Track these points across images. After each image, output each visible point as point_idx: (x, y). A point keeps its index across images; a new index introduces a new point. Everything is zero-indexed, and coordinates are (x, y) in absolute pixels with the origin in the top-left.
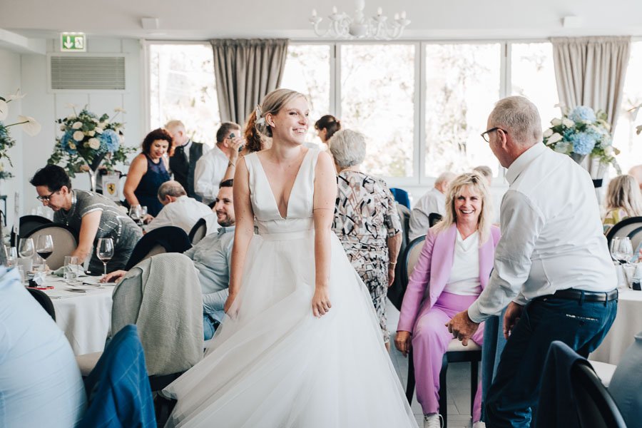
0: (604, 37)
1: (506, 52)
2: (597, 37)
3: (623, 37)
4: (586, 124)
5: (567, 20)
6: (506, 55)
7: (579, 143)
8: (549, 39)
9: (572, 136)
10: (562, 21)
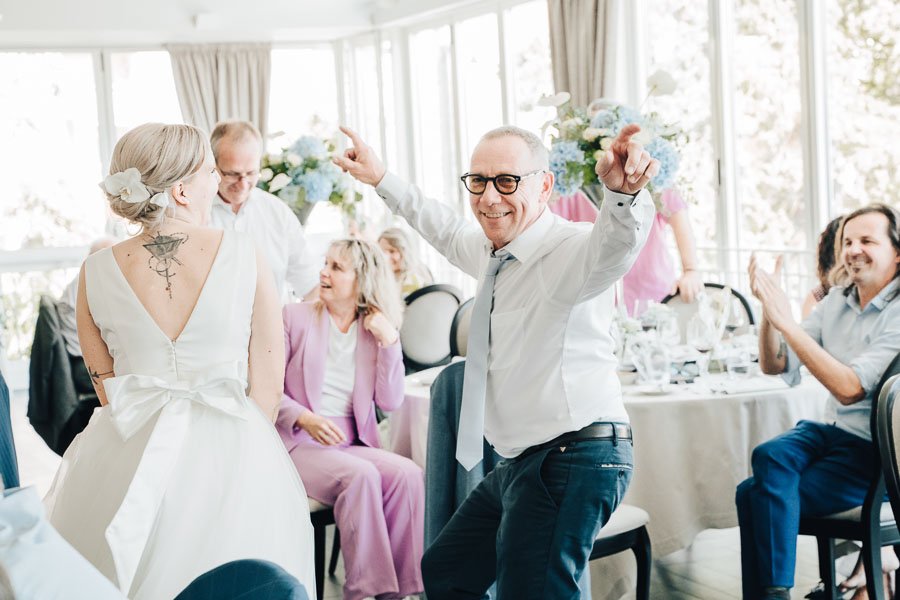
0: (238, 44)
1: (102, 64)
2: (228, 44)
3: (262, 44)
4: (317, 161)
5: (201, 19)
6: (103, 68)
7: (312, 188)
8: (165, 46)
9: (301, 178)
10: (194, 20)
